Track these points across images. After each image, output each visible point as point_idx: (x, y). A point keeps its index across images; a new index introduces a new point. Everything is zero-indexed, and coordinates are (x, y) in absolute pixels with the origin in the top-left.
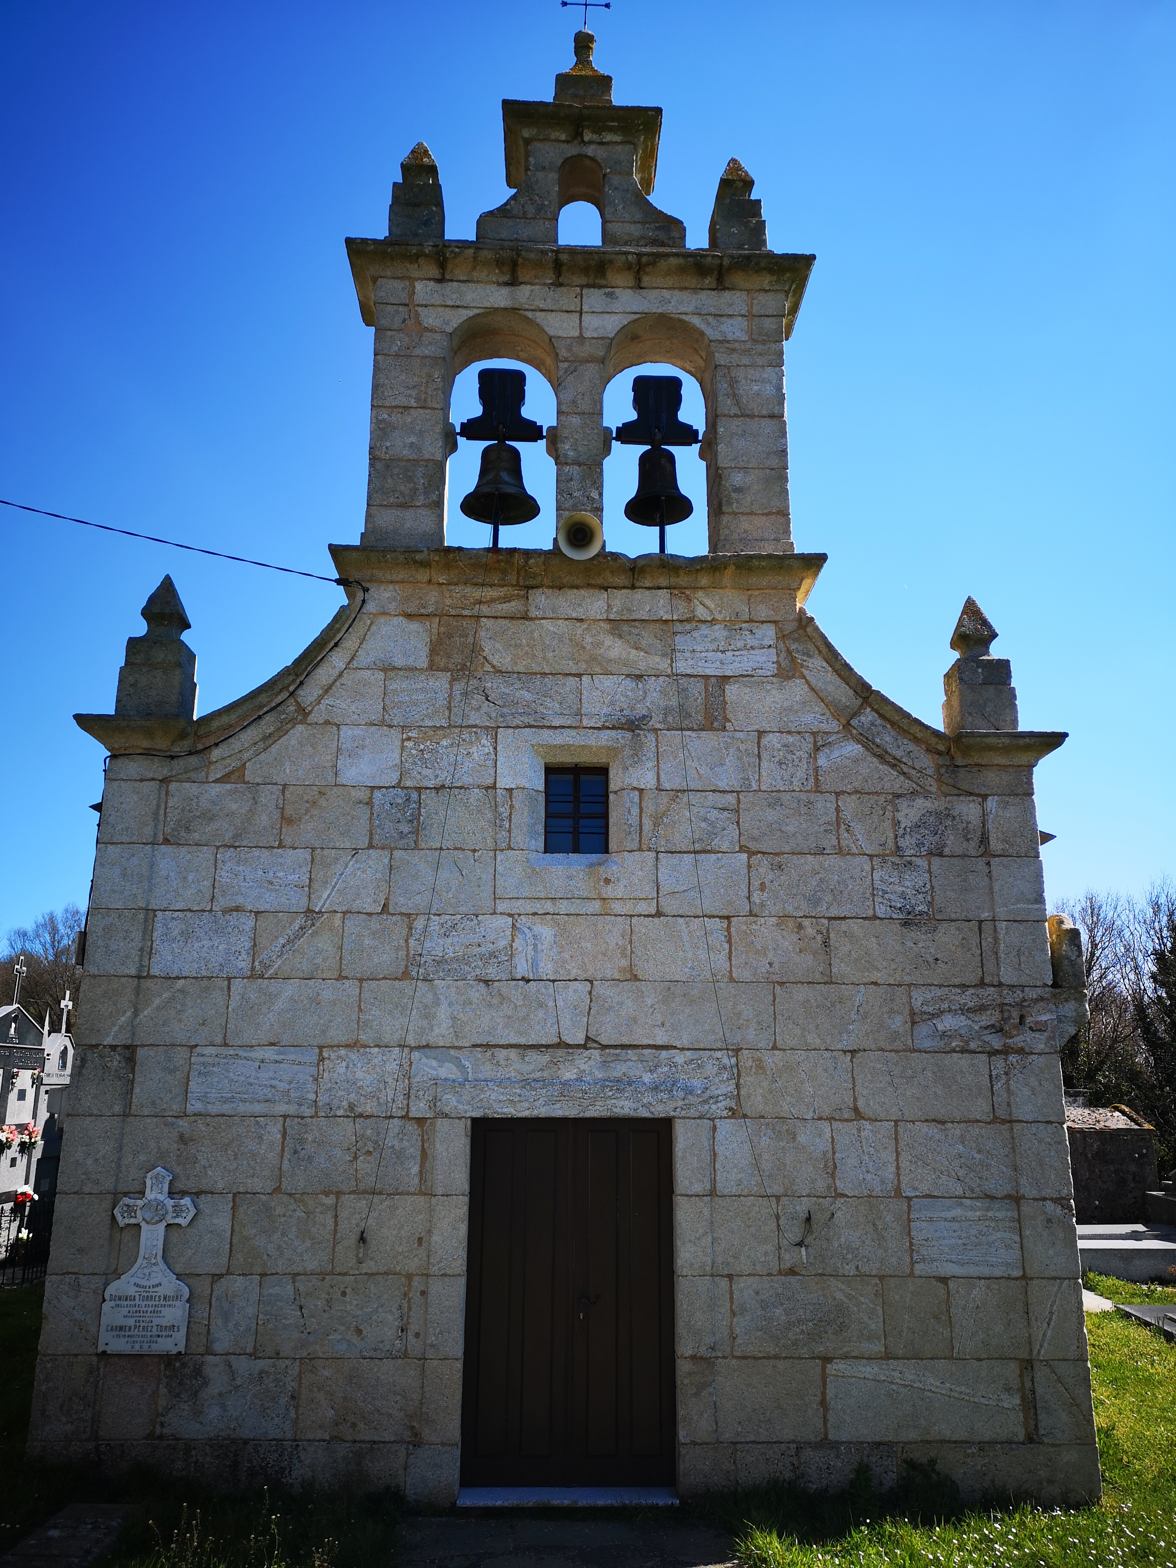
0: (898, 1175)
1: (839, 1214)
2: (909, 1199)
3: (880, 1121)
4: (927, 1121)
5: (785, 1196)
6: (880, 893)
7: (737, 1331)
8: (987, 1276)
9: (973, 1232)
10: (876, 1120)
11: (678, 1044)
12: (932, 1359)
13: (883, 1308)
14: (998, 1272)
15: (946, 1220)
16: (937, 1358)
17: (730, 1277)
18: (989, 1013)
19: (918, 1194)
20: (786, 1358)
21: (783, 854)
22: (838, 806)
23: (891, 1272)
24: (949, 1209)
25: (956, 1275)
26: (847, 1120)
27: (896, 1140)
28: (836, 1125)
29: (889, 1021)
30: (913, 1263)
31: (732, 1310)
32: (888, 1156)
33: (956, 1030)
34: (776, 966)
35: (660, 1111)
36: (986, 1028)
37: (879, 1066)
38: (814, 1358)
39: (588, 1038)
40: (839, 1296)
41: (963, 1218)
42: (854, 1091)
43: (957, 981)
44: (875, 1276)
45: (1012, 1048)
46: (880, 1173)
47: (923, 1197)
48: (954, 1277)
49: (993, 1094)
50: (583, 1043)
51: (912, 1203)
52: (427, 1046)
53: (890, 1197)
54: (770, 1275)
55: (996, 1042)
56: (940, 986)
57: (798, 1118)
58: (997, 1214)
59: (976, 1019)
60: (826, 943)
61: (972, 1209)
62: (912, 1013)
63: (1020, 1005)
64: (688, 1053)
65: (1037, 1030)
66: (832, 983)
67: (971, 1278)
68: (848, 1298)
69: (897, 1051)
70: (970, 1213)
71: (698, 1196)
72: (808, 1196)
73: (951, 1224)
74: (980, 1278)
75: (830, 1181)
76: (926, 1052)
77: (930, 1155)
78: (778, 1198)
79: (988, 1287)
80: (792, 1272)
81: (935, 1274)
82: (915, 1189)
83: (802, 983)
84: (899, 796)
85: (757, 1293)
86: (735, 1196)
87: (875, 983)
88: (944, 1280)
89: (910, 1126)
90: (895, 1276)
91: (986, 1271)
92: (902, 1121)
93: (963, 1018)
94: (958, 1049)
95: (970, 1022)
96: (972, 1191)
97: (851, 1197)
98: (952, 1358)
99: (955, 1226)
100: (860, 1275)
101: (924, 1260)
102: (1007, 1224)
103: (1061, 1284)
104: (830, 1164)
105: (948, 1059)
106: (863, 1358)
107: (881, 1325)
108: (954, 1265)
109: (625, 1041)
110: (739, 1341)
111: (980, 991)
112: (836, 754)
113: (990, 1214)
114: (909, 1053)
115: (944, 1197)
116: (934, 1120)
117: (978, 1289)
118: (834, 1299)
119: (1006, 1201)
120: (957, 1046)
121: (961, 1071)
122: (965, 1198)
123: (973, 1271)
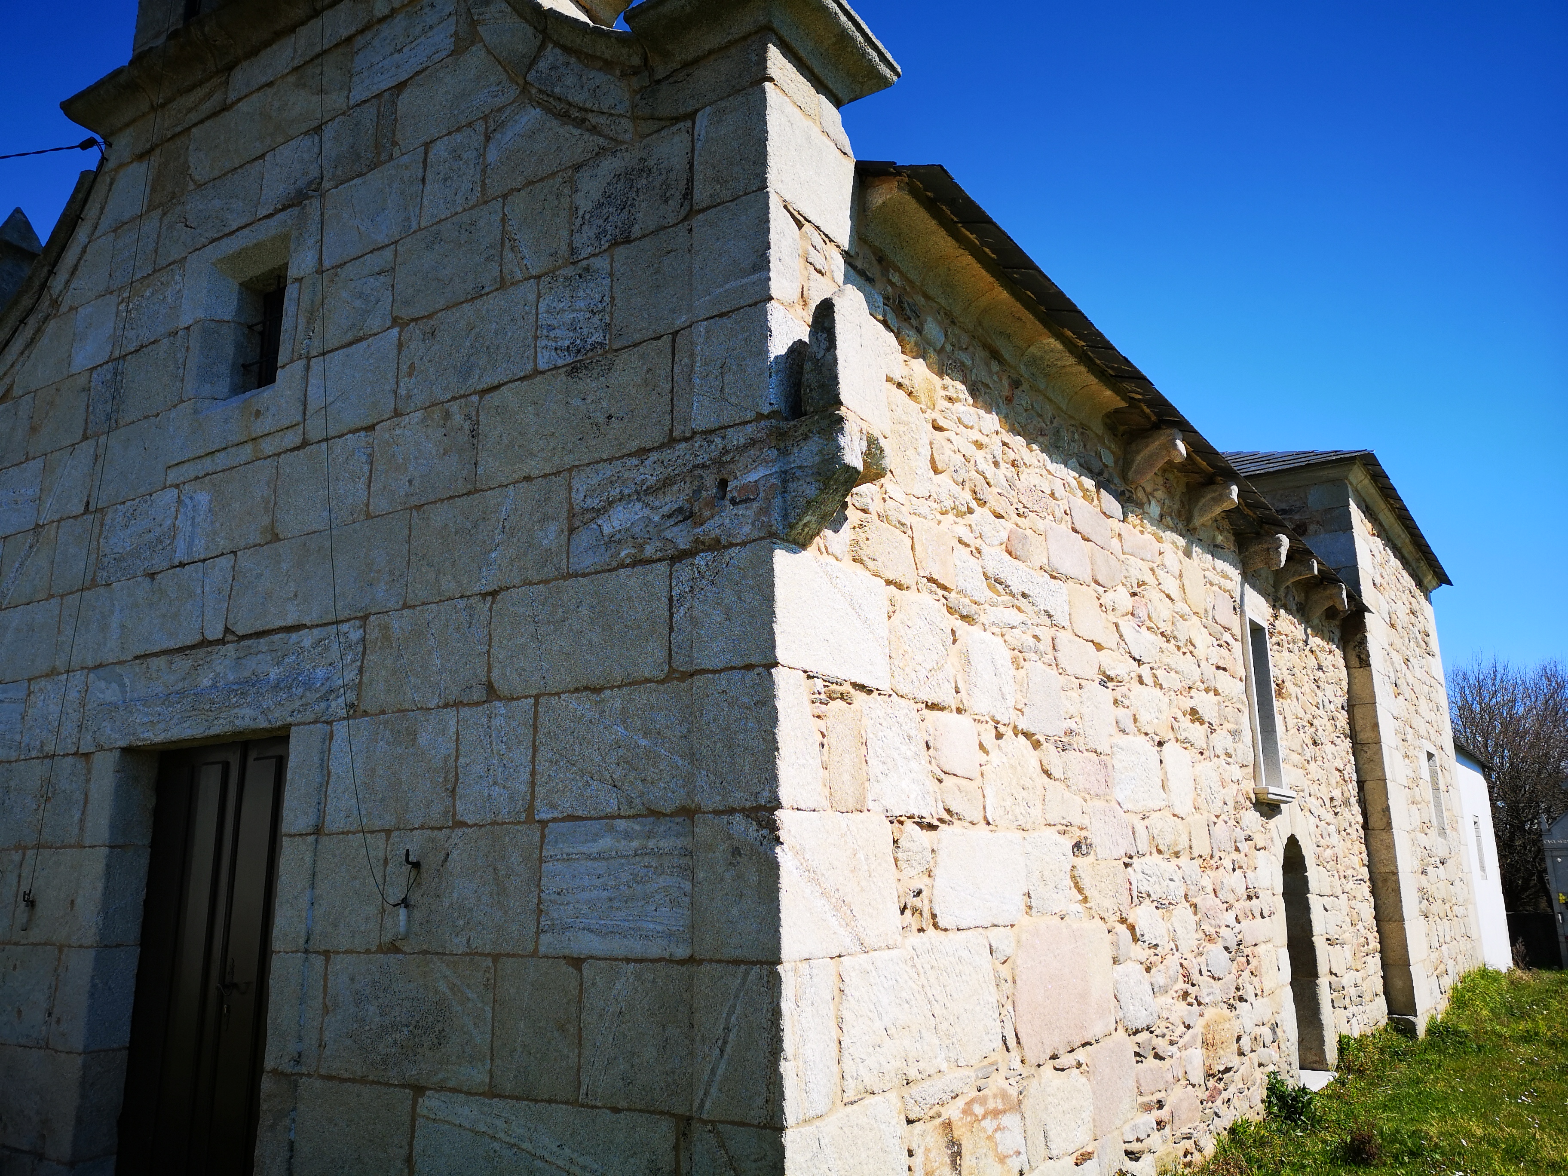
0: (533, 784)
1: (454, 855)
2: (543, 823)
3: (518, 699)
4: (577, 690)
5: (398, 829)
6: (545, 332)
7: (328, 1036)
8: (639, 956)
9: (625, 877)
10: (513, 699)
11: (307, 621)
12: (549, 1101)
13: (493, 1009)
14: (655, 950)
15: (589, 857)
16: (556, 1102)
17: (326, 954)
18: (675, 488)
19: (556, 815)
20: (373, 1082)
21: (437, 313)
22: (504, 214)
23: (509, 949)
24: (595, 838)
25: (594, 953)
26: (477, 704)
27: (535, 727)
28: (465, 712)
29: (541, 534)
30: (539, 932)
31: (325, 1006)
32: (521, 755)
33: (627, 530)
34: (416, 483)
35: (278, 717)
36: (670, 516)
37: (522, 610)
38: (403, 1086)
39: (227, 630)
40: (442, 986)
41: (614, 853)
42: (489, 656)
43: (633, 446)
44: (489, 954)
45: (703, 543)
46: (508, 784)
47: (563, 820)
48: (591, 957)
49: (671, 629)
50: (221, 636)
51: (547, 831)
52: (100, 666)
53: (519, 822)
54: (368, 951)
55: (682, 537)
56: (610, 460)
57: (422, 708)
58: (661, 844)
59: (657, 503)
60: (474, 434)
61: (628, 835)
62: (571, 515)
63: (719, 463)
64: (315, 631)
65: (741, 502)
66: (477, 491)
67: (616, 959)
68: (452, 989)
69: (546, 582)
70: (623, 842)
71: (301, 835)
72: (422, 827)
73: (596, 864)
74: (628, 960)
75: (448, 802)
76: (584, 575)
77: (577, 747)
78: (388, 832)
79: (638, 977)
80: (393, 948)
81: (567, 952)
82: (553, 807)
83: (442, 500)
84: (577, 167)
85: (352, 980)
86: (343, 833)
87: (528, 479)
88: (577, 962)
89: (554, 700)
90: (514, 956)
91: (637, 948)
92: (544, 694)
93: (639, 505)
94: (628, 561)
95: (647, 512)
96: (630, 803)
97: (471, 826)
98: (575, 1103)
99: (600, 866)
100: (472, 954)
101: (552, 927)
102: (676, 861)
103: (746, 973)
104: (451, 776)
105: (611, 581)
106: (461, 1092)
107: (488, 1036)
108: (592, 936)
109: (259, 626)
110: (327, 1052)
111: (667, 455)
112: (510, 134)
113: (651, 844)
114: (561, 581)
115: (590, 819)
116: (586, 688)
117: (624, 979)
118: (436, 992)
119: (677, 820)
120: (627, 556)
121: (630, 598)
122: (620, 817)
123: (617, 946)
